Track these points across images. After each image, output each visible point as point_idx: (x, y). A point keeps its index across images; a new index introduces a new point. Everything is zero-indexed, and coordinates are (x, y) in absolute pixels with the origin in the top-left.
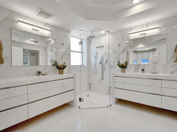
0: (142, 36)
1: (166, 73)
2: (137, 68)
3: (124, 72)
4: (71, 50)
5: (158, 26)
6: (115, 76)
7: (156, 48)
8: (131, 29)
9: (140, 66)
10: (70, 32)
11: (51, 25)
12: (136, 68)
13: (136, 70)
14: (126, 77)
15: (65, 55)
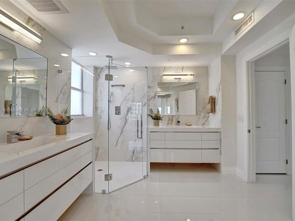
0: (177, 81)
1: (198, 125)
2: (171, 119)
3: (158, 125)
4: (72, 86)
5: (192, 74)
6: (151, 132)
7: (170, 95)
8: (165, 68)
9: (174, 117)
10: (72, 49)
11: (41, 26)
12: (169, 119)
13: (170, 122)
14: (165, 132)
15: (62, 95)
